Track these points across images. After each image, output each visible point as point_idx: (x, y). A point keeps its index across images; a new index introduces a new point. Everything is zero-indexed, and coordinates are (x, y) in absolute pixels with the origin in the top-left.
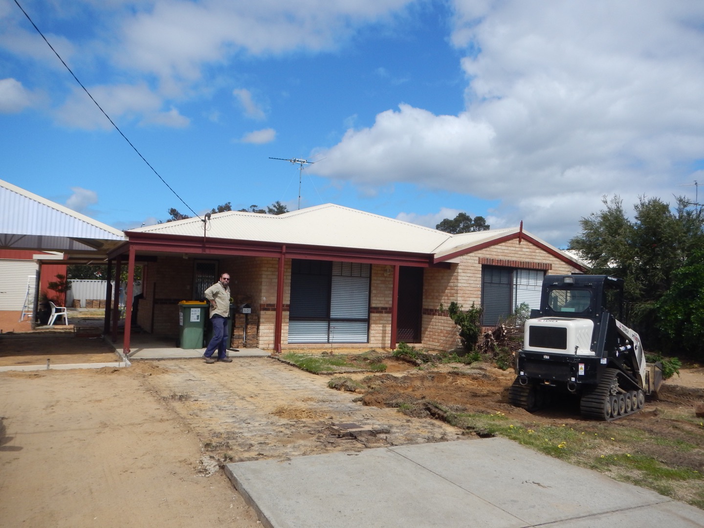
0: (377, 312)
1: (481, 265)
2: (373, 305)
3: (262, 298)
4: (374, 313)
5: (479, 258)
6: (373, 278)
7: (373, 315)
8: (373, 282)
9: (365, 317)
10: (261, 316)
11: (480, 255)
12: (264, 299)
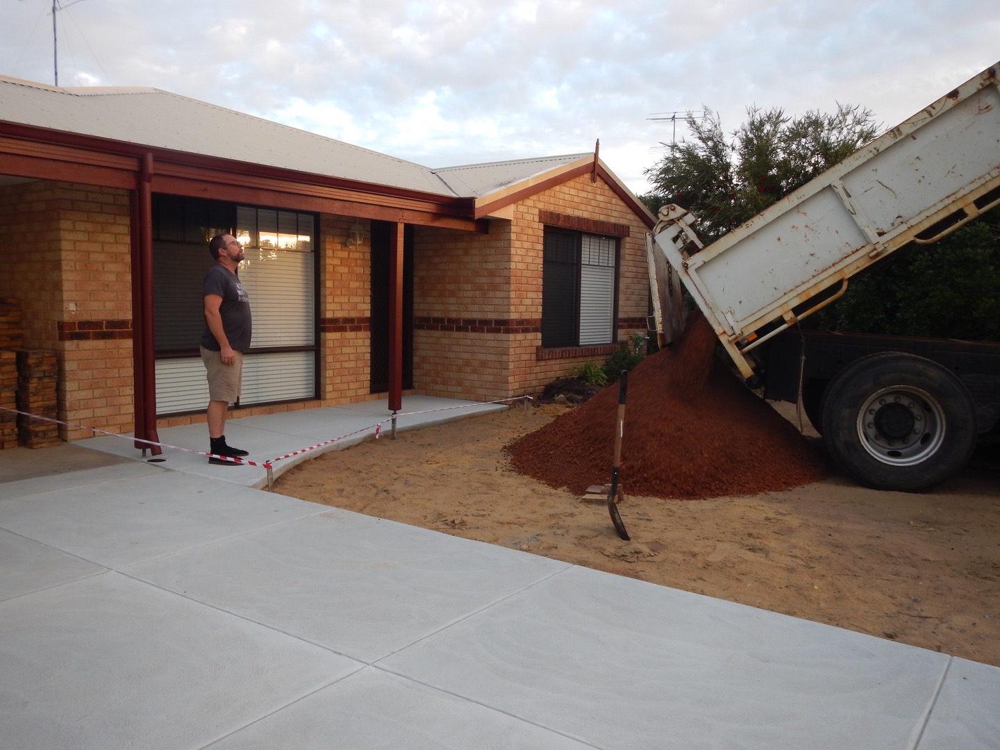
0: (336, 330)
1: (542, 226)
2: (325, 315)
3: (65, 305)
4: (330, 331)
5: (541, 211)
6: (326, 252)
7: (325, 335)
8: (325, 261)
9: (311, 340)
10: (67, 355)
11: (542, 206)
12: (72, 307)
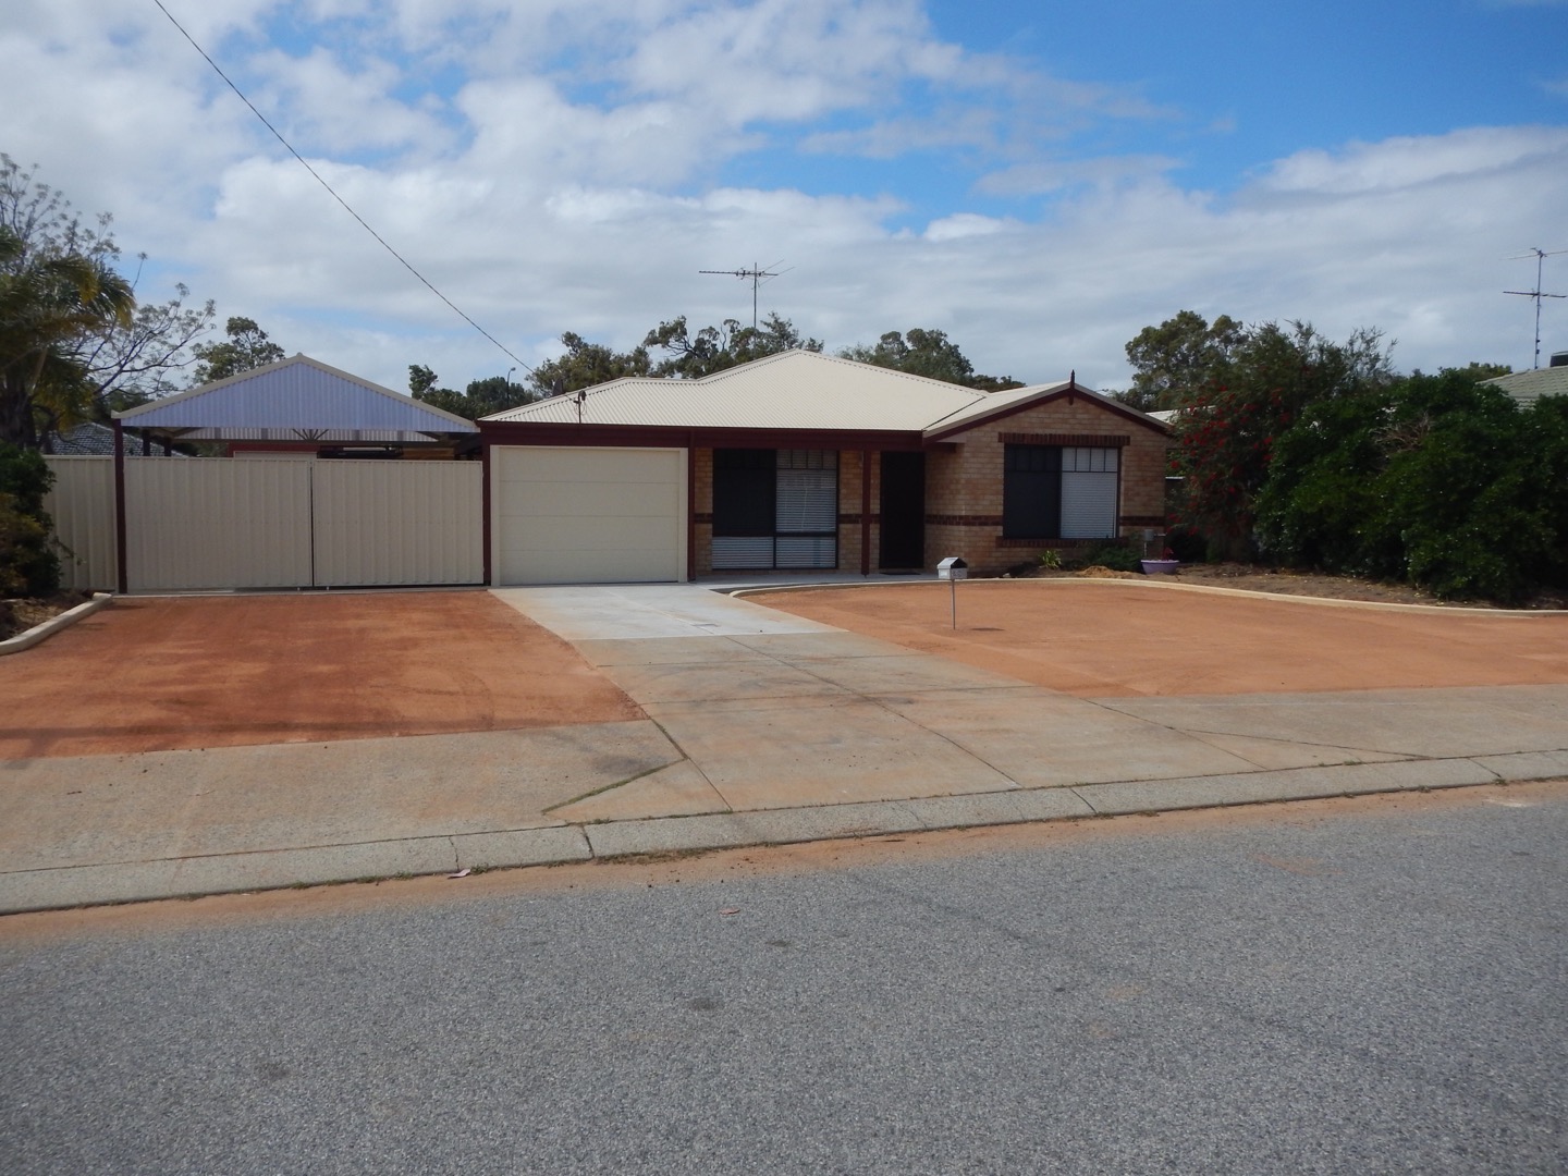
0: (850, 522)
1: (1003, 445)
2: (843, 512)
4: (844, 523)
5: (1000, 434)
6: (843, 470)
7: (842, 526)
8: (842, 476)
9: (832, 528)
11: (1002, 430)
